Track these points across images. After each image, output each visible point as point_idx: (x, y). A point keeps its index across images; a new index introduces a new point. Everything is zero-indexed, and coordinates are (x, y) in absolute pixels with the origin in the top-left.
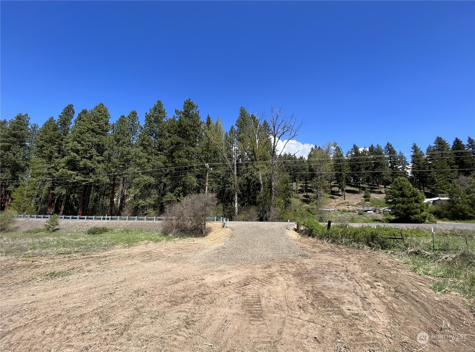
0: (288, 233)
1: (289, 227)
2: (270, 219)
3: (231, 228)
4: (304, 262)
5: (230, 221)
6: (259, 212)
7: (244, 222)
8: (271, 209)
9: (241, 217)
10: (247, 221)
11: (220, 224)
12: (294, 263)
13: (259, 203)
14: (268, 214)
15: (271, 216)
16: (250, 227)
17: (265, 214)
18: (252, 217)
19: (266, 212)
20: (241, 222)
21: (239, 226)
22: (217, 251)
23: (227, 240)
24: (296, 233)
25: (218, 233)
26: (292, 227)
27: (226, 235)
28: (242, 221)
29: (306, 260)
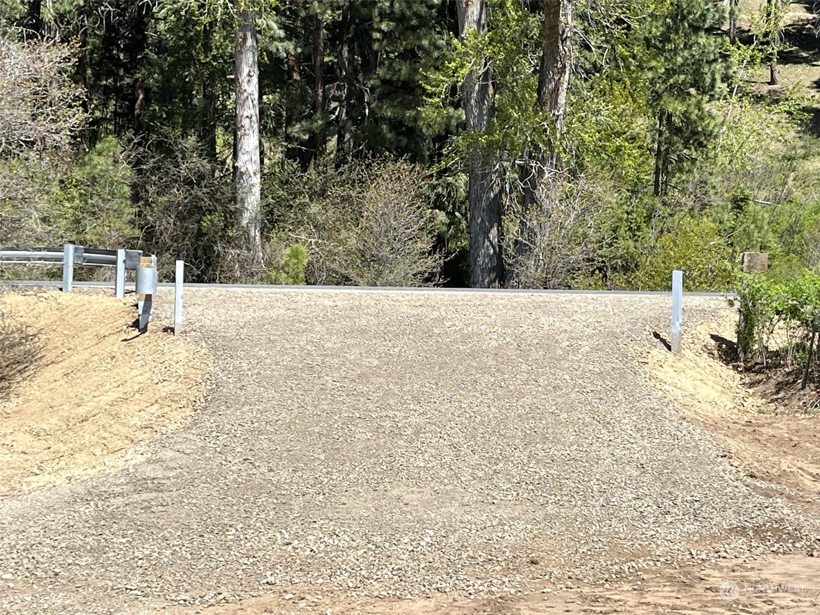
0: (666, 374)
1: (677, 328)
2: (530, 268)
3: (205, 338)
4: (766, 574)
5: (199, 280)
6: (441, 216)
7: (317, 291)
8: (540, 192)
9: (295, 255)
10: (345, 281)
11: (108, 302)
12: (687, 586)
13: (441, 139)
14: (513, 229)
15: (542, 241)
16: (363, 331)
17: (494, 231)
18: (386, 251)
19: (497, 212)
20: (292, 290)
21: (274, 322)
22: (87, 511)
23: (173, 427)
24: (727, 372)
25: (96, 378)
26: (703, 332)
27: (165, 389)
28: (296, 281)
29: (779, 561)
